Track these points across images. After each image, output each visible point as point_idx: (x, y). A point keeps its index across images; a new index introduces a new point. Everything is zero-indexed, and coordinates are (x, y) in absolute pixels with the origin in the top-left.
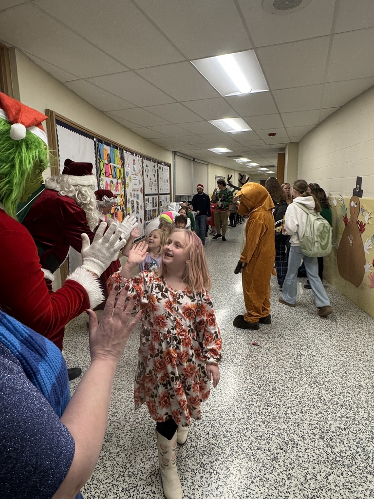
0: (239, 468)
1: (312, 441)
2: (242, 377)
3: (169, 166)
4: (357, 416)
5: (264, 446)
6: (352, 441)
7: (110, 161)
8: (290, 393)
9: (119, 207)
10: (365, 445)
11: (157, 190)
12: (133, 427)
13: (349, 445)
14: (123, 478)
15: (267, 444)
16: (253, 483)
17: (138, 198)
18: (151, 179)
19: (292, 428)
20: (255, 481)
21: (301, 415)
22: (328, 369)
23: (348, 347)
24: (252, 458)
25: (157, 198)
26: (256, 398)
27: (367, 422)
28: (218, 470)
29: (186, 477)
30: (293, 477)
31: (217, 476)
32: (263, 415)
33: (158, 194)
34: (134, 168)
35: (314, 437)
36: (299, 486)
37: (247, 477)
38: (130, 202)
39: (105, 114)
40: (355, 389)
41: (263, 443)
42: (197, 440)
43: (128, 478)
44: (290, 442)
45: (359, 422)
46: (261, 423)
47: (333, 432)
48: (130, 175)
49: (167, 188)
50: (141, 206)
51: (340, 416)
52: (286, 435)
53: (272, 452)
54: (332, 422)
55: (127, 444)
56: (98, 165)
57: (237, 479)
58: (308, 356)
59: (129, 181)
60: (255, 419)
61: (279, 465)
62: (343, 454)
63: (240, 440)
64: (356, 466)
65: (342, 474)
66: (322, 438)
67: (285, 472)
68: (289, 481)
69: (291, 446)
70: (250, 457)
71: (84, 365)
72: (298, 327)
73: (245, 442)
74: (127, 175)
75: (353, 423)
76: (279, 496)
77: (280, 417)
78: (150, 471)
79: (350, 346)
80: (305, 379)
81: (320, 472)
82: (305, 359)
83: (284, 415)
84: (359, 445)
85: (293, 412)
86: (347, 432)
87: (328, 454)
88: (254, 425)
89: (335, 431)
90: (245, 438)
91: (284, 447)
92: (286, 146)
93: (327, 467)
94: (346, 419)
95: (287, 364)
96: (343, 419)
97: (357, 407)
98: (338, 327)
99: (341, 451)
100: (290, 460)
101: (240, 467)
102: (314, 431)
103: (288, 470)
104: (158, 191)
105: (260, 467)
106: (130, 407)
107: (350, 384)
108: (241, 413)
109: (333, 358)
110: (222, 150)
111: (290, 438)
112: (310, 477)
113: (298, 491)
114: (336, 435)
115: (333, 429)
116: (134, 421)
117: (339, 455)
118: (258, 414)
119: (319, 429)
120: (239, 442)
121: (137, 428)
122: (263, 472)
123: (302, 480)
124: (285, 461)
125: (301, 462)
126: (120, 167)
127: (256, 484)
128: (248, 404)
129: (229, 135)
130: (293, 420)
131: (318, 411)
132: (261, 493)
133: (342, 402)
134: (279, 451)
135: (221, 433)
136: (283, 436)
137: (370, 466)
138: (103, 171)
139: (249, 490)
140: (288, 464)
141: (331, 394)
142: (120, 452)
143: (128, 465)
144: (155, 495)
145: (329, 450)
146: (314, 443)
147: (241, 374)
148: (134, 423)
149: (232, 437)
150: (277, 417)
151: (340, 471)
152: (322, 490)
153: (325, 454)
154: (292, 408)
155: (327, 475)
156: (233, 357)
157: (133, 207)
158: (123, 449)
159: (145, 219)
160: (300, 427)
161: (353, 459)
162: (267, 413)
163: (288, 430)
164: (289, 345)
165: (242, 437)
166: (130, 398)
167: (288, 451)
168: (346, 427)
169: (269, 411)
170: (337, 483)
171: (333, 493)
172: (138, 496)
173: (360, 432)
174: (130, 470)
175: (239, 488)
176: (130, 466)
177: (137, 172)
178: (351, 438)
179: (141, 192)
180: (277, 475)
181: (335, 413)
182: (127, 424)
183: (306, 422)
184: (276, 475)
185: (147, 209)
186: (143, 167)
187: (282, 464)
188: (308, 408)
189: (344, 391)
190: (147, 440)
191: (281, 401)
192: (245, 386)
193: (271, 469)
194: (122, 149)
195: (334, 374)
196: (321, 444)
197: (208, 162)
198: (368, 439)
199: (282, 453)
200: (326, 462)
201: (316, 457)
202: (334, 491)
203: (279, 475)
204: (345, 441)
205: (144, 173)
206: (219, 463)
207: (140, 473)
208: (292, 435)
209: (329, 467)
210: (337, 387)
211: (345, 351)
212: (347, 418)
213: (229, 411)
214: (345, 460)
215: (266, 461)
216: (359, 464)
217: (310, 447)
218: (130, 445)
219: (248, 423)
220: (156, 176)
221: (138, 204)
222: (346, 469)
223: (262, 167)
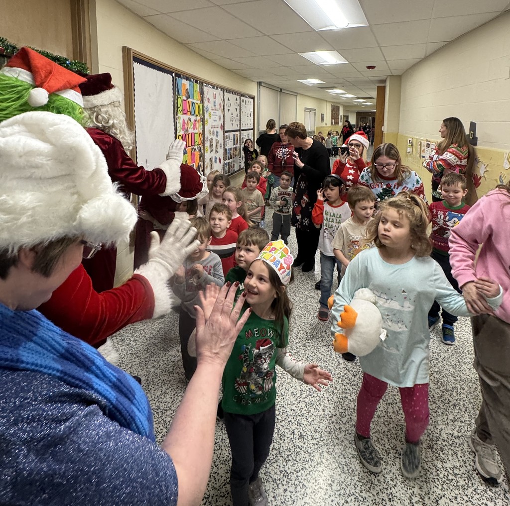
0: (330, 482)
2: (333, 360)
3: (253, 98)
6: (467, 453)
7: (188, 97)
9: (196, 147)
11: (239, 126)
13: (464, 458)
16: (347, 502)
18: (232, 114)
19: (394, 432)
20: (349, 500)
22: (438, 355)
23: (461, 327)
24: (346, 468)
25: (239, 135)
26: (351, 388)
28: (305, 483)
29: (267, 489)
30: (395, 498)
31: (304, 490)
33: (240, 130)
34: (214, 102)
37: (340, 494)
38: (209, 140)
39: (186, 46)
40: (470, 384)
42: (279, 440)
44: (391, 451)
48: (210, 110)
49: (251, 123)
50: (221, 147)
51: (453, 419)
52: (386, 440)
54: (443, 427)
56: (176, 101)
59: (209, 117)
62: (457, 471)
63: (332, 444)
64: (473, 488)
65: (456, 498)
66: (430, 447)
67: (385, 491)
70: (343, 468)
71: (151, 336)
73: (337, 447)
74: (207, 111)
75: (469, 429)
77: (379, 417)
78: (224, 478)
79: (464, 326)
81: (429, 494)
83: (385, 414)
85: (395, 410)
87: (438, 470)
88: (348, 425)
89: (446, 439)
90: (337, 441)
91: (385, 457)
92: (387, 78)
93: (438, 488)
94: (460, 424)
96: (456, 423)
99: (454, 467)
100: (391, 474)
103: (389, 489)
104: (240, 127)
105: (355, 482)
107: (465, 377)
108: (332, 408)
110: (313, 81)
111: (391, 444)
112: (417, 499)
114: (447, 444)
115: (444, 435)
117: (451, 472)
118: (352, 410)
119: (426, 436)
122: (359, 489)
123: (407, 502)
124: (386, 476)
126: (199, 102)
127: (350, 504)
128: (341, 395)
129: (321, 67)
130: (396, 421)
133: (455, 401)
135: (309, 433)
136: (383, 441)
138: (181, 109)
140: (390, 481)
141: (441, 389)
145: (439, 464)
147: (332, 357)
149: (322, 439)
151: (453, 494)
153: (435, 470)
154: (394, 406)
155: (437, 499)
156: (323, 334)
157: (211, 146)
159: (225, 159)
161: (469, 478)
163: (389, 434)
165: (333, 439)
167: (390, 463)
168: (460, 434)
177: (218, 106)
178: (466, 450)
179: (222, 129)
180: (375, 494)
181: (447, 415)
185: (227, 147)
187: (381, 478)
189: (457, 385)
190: (221, 437)
192: (337, 372)
193: (369, 485)
194: (202, 83)
195: (444, 362)
196: (429, 456)
197: (298, 94)
200: (436, 480)
201: (423, 472)
203: (378, 494)
204: (459, 454)
205: (225, 107)
206: (306, 473)
208: (393, 440)
209: (440, 487)
210: (449, 381)
212: (462, 422)
213: (318, 404)
214: (460, 479)
215: (362, 474)
216: (477, 485)
219: (341, 422)
220: (238, 110)
221: (217, 143)
222: (461, 492)
223: (358, 98)
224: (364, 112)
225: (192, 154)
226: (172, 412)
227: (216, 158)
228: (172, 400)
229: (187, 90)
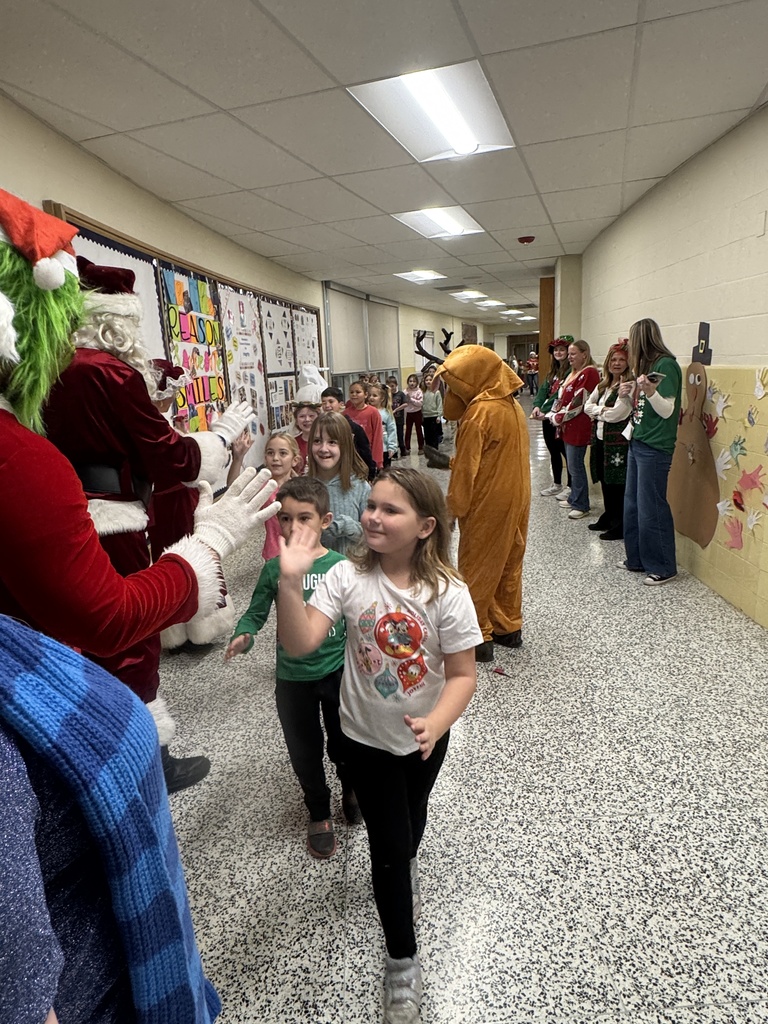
0: (473, 914)
1: (616, 855)
2: (475, 737)
3: (316, 312)
4: (702, 802)
5: (521, 870)
6: (693, 849)
7: (190, 308)
8: (572, 764)
9: (214, 404)
10: (719, 855)
11: (293, 364)
12: (261, 846)
13: (688, 858)
14: (244, 947)
15: (527, 865)
16: (501, 940)
17: (253, 383)
18: (278, 343)
19: (577, 832)
20: (504, 937)
21: (594, 806)
22: (648, 713)
23: (686, 668)
24: (499, 892)
26: (505, 776)
27: (723, 811)
28: (433, 921)
30: (579, 925)
31: (431, 931)
32: (519, 810)
34: (242, 320)
35: (620, 847)
36: (591, 941)
37: (490, 931)
38: (237, 392)
39: (173, 207)
40: (699, 750)
41: (518, 863)
43: (255, 945)
44: (573, 859)
45: (706, 813)
46: (516, 825)
47: (656, 835)
48: (234, 334)
49: (315, 359)
50: (261, 400)
51: (670, 802)
52: (564, 845)
53: (538, 880)
54: (655, 816)
55: (249, 880)
56: (165, 316)
57: (469, 936)
58: (606, 690)
59: (233, 348)
60: (503, 818)
61: (551, 903)
62: (676, 876)
63: (475, 860)
64: (701, 897)
65: (674, 913)
66: (635, 847)
67: (563, 917)
68: (571, 934)
69: (574, 867)
70: (495, 892)
72: (587, 634)
73: (484, 863)
74: (228, 336)
75: (696, 814)
76: (553, 962)
77: (552, 812)
79: (690, 666)
80: (602, 735)
81: (632, 913)
82: (602, 696)
83: (561, 807)
84: (707, 856)
85: (578, 800)
86: (685, 833)
87: (647, 878)
88: (501, 831)
89: (660, 832)
90: (484, 855)
91: (562, 870)
92: (556, 263)
93: (646, 903)
94: (682, 809)
95: (566, 706)
96: (675, 808)
97: (703, 784)
98: (666, 628)
99: (673, 870)
101: (476, 912)
102: (620, 835)
103: (569, 913)
104: (295, 367)
105: (514, 909)
106: (252, 807)
107: (691, 740)
108: (475, 808)
109: (658, 691)
110: (424, 276)
111: (572, 850)
112: (613, 922)
113: (589, 952)
114: (662, 840)
115: (656, 828)
116: (262, 835)
117: (668, 878)
118: (508, 808)
119: (628, 831)
120: (473, 865)
121: (269, 848)
122: (521, 919)
123: (597, 929)
124: (564, 896)
125: (594, 895)
126: (211, 318)
127: (507, 942)
128: (489, 788)
129: (436, 243)
130: (579, 816)
131: (626, 796)
132: (518, 959)
133: (675, 777)
134: (552, 876)
135: (437, 849)
136: (559, 848)
137: (728, 896)
138: (177, 330)
139: (493, 956)
140: (570, 902)
141: (653, 762)
142: (237, 897)
143: (254, 921)
144: (308, 975)
145: (649, 869)
146: (619, 857)
147: (474, 732)
148: (264, 838)
149: (459, 855)
150: (546, 812)
151: (670, 909)
152: (635, 947)
153: (642, 878)
154: (577, 793)
155: (645, 918)
158: (241, 891)
159: (271, 427)
160: (592, 828)
161: (695, 884)
162: (528, 806)
163: (568, 835)
164: (569, 669)
165: (477, 853)
166: (253, 789)
167: (570, 876)
168: (681, 824)
169: (531, 802)
170: (663, 932)
171: (657, 951)
172: (275, 979)
173: (709, 831)
174: (257, 929)
175: (474, 953)
176: (258, 922)
177: (249, 327)
178: (691, 845)
179: (259, 369)
180: (547, 924)
181: (662, 798)
182: (249, 840)
183: (604, 818)
184: (546, 922)
185: (273, 405)
186: (260, 316)
187: (557, 901)
188: (608, 791)
189: (678, 754)
190: (289, 871)
191: (554, 781)
192: (484, 754)
193: (537, 912)
194: (215, 281)
195: (658, 722)
196: (632, 860)
197: (397, 302)
198: (724, 845)
199: (556, 881)
201: (623, 884)
202: (659, 947)
204: (681, 851)
205: (264, 329)
206: (433, 907)
207: (278, 935)
208: (576, 844)
209: (650, 901)
210: (666, 748)
211: (681, 677)
212: (685, 805)
213: (451, 804)
214: (681, 886)
215: (526, 897)
216: (707, 892)
217: (613, 866)
218: (256, 883)
219: (490, 827)
220: (289, 335)
221: (253, 396)
222: (681, 904)
223: (509, 308)
224: (521, 336)
225: (206, 416)
226: (202, 843)
227: (254, 425)
228: (199, 825)
229: (185, 294)
